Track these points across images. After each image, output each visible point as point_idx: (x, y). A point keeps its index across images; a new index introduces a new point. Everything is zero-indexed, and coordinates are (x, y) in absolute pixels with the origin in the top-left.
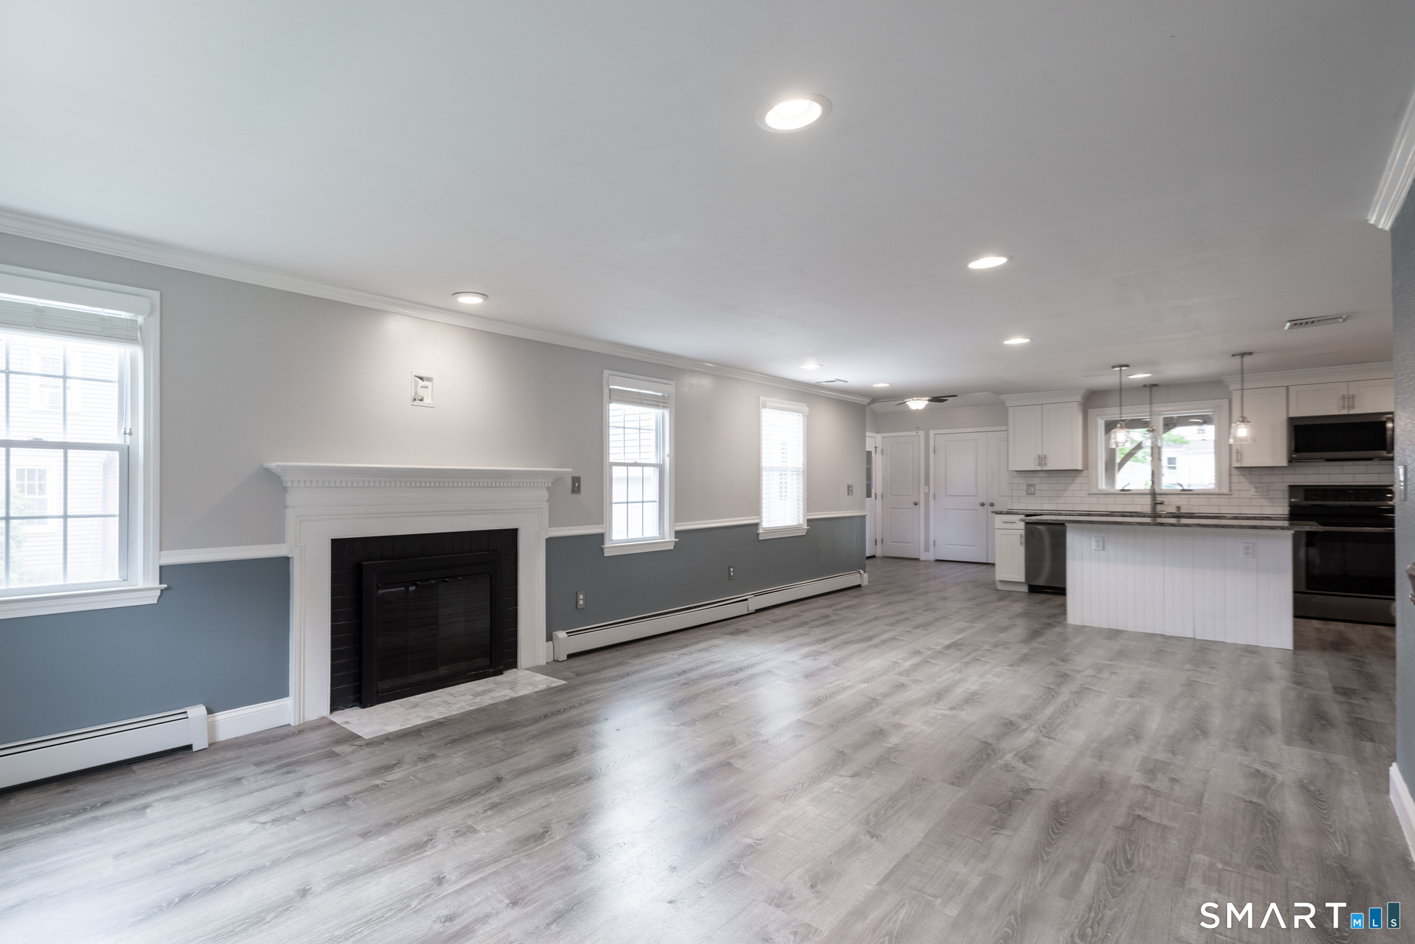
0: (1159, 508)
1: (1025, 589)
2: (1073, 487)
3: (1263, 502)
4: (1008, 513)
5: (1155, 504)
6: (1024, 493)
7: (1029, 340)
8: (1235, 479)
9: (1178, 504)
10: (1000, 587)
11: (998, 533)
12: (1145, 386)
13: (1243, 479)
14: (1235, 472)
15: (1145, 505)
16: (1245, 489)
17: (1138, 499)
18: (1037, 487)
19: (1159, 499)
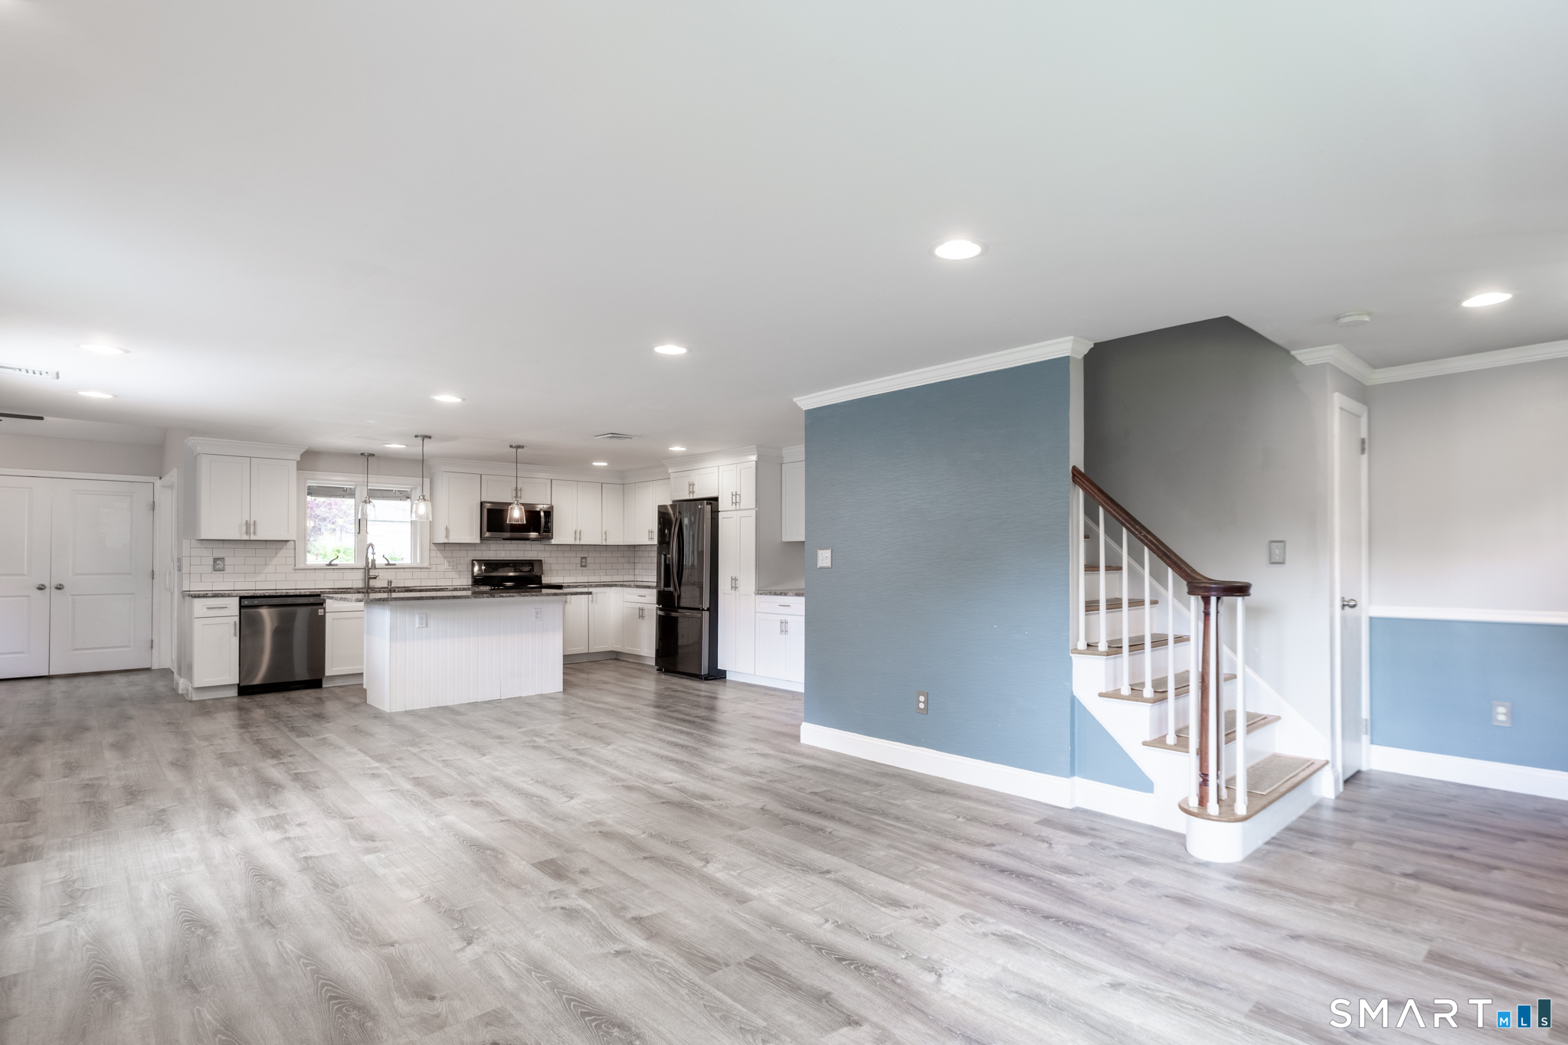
0: (373, 583)
1: (234, 692)
2: (275, 561)
3: (454, 575)
4: (215, 596)
5: (369, 578)
6: (210, 568)
7: (460, 400)
8: (434, 554)
9: (390, 578)
10: (195, 697)
11: (197, 624)
12: (362, 454)
13: (439, 554)
14: (433, 547)
15: (356, 580)
16: (442, 563)
17: (349, 575)
18: (227, 560)
19: (373, 573)
